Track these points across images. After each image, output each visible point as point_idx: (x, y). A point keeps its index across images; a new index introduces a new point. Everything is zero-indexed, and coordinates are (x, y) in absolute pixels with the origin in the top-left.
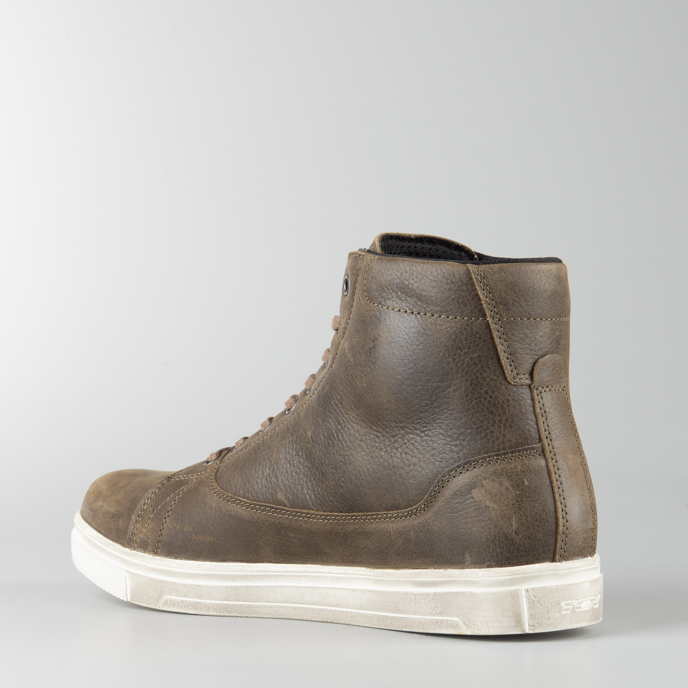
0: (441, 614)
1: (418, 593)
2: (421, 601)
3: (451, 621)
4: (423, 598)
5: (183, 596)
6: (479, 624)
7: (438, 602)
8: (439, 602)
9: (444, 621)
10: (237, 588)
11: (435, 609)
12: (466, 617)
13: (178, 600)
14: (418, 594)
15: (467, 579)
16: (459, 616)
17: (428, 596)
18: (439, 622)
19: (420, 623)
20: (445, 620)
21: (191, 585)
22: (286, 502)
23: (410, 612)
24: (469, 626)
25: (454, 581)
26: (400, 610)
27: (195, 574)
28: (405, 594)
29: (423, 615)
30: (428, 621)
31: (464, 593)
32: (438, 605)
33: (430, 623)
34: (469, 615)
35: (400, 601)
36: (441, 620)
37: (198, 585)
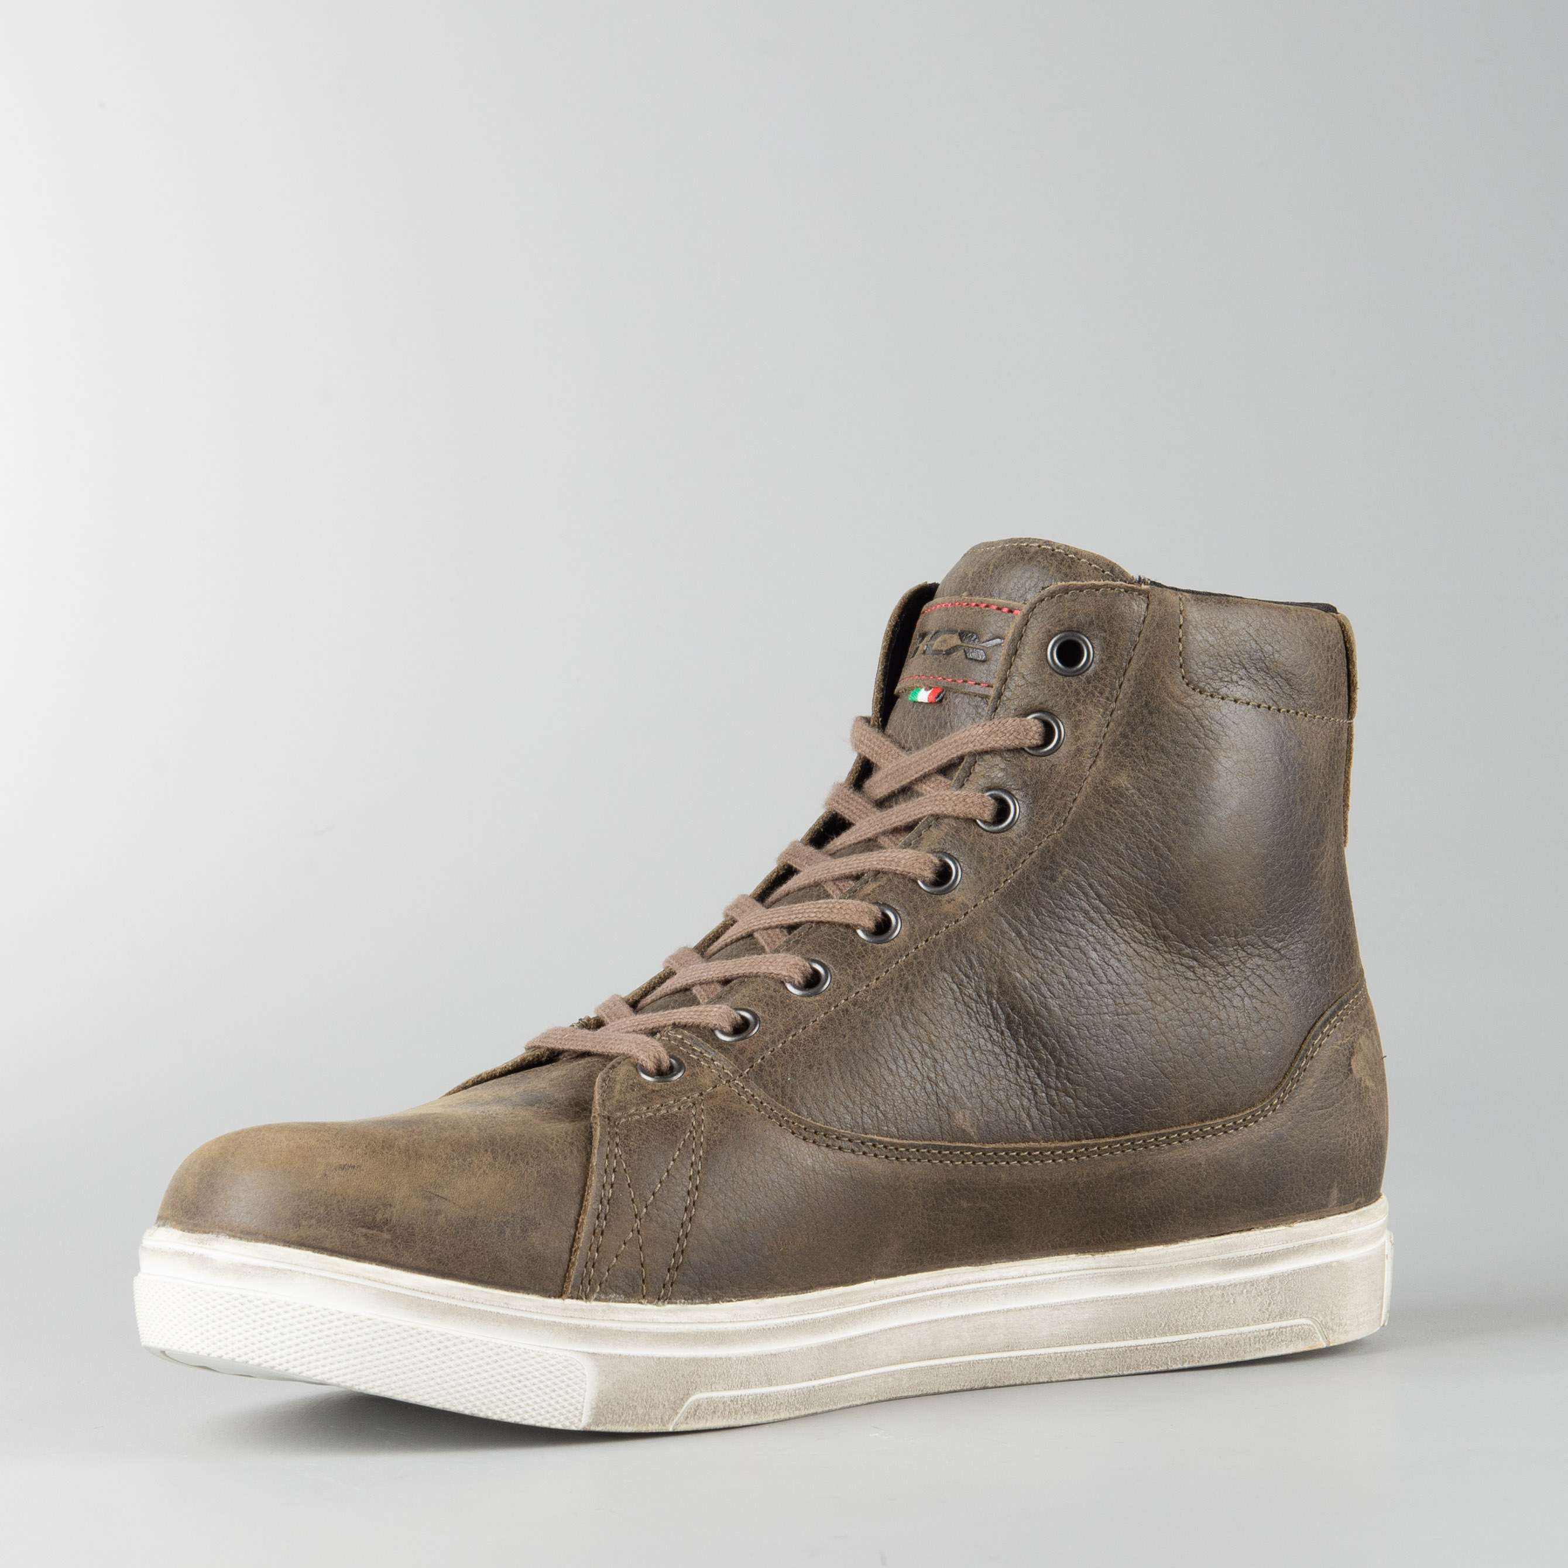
0: (1281, 1316)
1: (1232, 1282)
2: (1238, 1298)
3: (1300, 1327)
4: (1242, 1291)
5: (739, 1386)
6: (1348, 1322)
7: (1277, 1292)
8: (1279, 1293)
9: (1284, 1330)
10: (834, 1346)
11: (1270, 1308)
12: (1329, 1312)
13: (725, 1399)
14: (1231, 1285)
15: (1334, 1236)
16: (1317, 1314)
17: (1255, 1286)
18: (1273, 1334)
19: (1227, 1344)
20: (1287, 1327)
21: (759, 1358)
22: (972, 1131)
23: (1203, 1327)
24: (1332, 1329)
25: (1312, 1245)
26: (1177, 1327)
27: (769, 1329)
28: (1197, 1290)
29: (1237, 1326)
30: (1249, 1335)
31: (1328, 1266)
32: (1276, 1300)
33: (1252, 1339)
34: (1334, 1307)
35: (1181, 1308)
36: (1280, 1328)
37: (773, 1352)
